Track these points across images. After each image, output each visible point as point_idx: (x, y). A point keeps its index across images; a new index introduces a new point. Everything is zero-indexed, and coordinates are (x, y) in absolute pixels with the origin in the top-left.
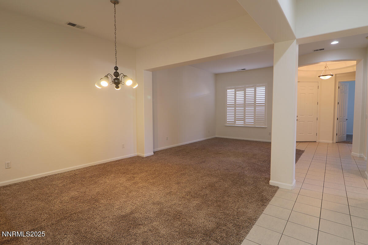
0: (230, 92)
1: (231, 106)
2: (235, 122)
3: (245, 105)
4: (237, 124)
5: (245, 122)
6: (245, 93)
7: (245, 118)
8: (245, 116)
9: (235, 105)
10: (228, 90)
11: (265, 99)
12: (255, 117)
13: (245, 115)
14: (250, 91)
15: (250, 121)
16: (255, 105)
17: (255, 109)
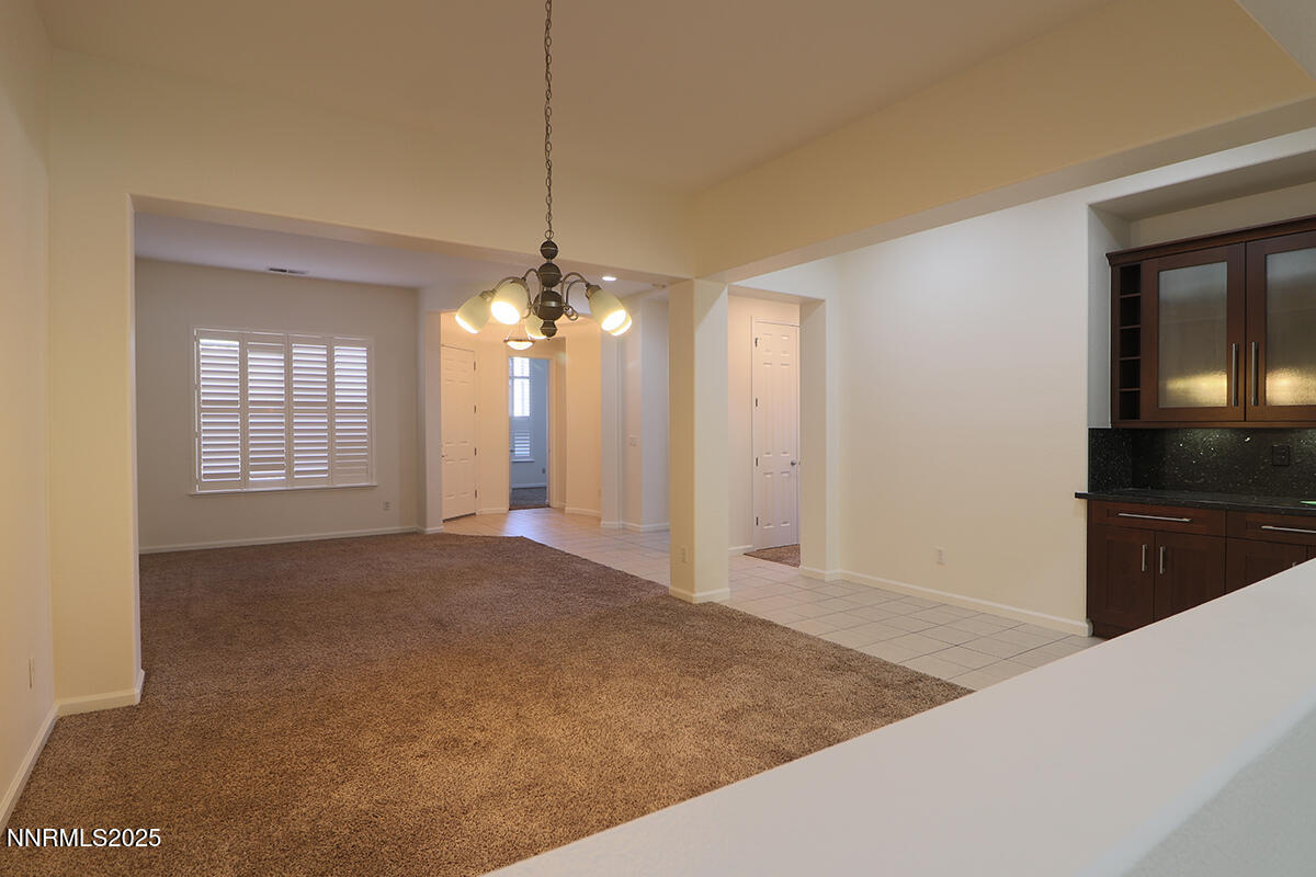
0: (216, 352)
1: (219, 407)
2: (245, 475)
3: (288, 406)
4: (255, 484)
5: (290, 473)
6: (288, 361)
7: (290, 459)
8: (290, 452)
9: (244, 406)
10: (202, 341)
11: (369, 391)
12: (331, 450)
13: (289, 445)
14: (308, 356)
15: (312, 468)
16: (330, 406)
17: (331, 424)
